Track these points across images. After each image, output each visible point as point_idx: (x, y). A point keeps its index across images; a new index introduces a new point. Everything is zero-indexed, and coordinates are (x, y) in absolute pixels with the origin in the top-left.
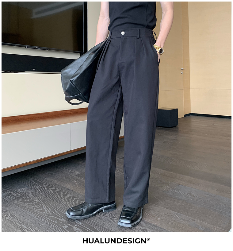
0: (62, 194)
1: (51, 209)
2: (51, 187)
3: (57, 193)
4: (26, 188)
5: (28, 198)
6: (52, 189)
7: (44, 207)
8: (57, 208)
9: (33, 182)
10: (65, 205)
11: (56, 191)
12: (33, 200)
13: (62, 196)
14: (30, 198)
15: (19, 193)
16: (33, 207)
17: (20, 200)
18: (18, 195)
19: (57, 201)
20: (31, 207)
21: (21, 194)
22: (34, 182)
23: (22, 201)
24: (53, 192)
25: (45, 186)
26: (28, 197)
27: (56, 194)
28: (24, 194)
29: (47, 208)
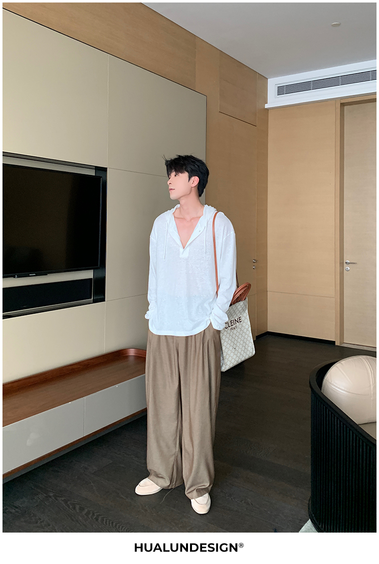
0: (77, 507)
2: (60, 497)
3: (71, 506)
4: (25, 500)
5: (32, 516)
6: (63, 499)
9: (33, 487)
11: (69, 503)
12: (40, 519)
13: (78, 511)
14: (35, 515)
18: (17, 512)
21: (22, 511)
22: (36, 489)
24: (64, 505)
25: (51, 494)
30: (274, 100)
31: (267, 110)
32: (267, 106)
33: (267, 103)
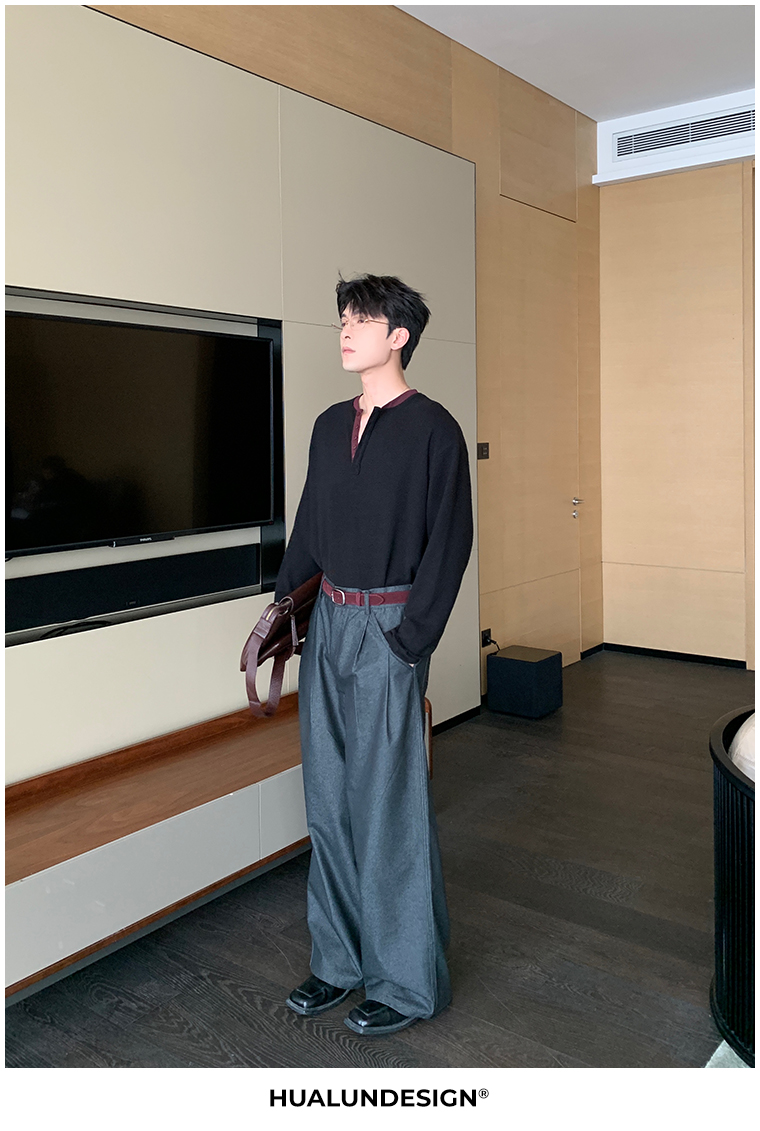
0: (258, 1000)
1: (243, 1050)
2: (223, 979)
3: (245, 998)
4: (154, 983)
5: (172, 1017)
6: (228, 982)
7: (223, 1047)
8: (256, 1047)
9: (168, 959)
10: (277, 1037)
11: (240, 990)
12: (187, 1024)
13: (260, 1008)
14: (177, 1016)
15: (142, 1001)
16: (195, 1044)
17: (153, 1024)
18: (140, 1008)
19: (252, 1026)
20: (191, 1048)
21: (151, 1006)
22: (172, 962)
23: (159, 1028)
24: (232, 995)
25: (204, 974)
26: (172, 1014)
27: (243, 1002)
28: (156, 1002)
29: (233, 1048)
30: (610, 167)
31: (597, 187)
32: (595, 180)
33: (596, 174)
